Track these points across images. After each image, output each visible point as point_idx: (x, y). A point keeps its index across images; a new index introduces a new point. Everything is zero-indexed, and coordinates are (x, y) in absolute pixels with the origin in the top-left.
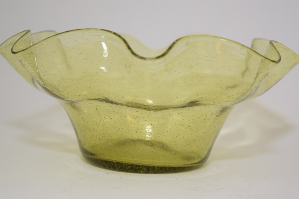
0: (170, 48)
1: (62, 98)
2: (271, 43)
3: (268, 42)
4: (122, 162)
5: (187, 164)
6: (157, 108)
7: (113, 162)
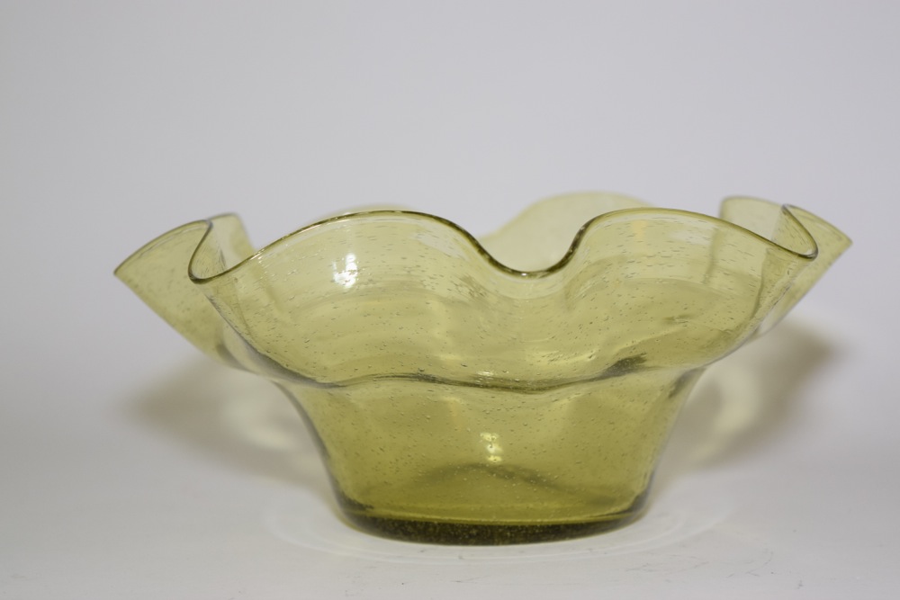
0: (575, 244)
1: (309, 379)
2: (785, 210)
3: (779, 210)
4: (455, 523)
5: (608, 515)
6: (544, 385)
7: (433, 523)
